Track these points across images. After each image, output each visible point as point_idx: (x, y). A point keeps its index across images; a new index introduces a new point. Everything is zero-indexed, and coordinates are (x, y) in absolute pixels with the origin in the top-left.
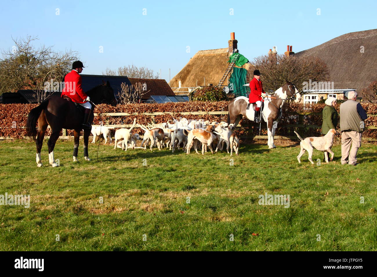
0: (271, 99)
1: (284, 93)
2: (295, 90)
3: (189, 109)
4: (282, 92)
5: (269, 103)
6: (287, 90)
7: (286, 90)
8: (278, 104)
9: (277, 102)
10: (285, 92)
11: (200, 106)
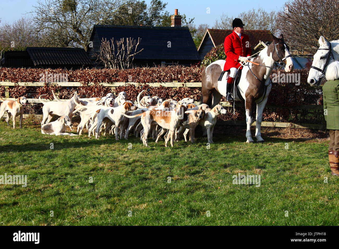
0: (252, 65)
1: (269, 55)
2: (284, 52)
3: (160, 79)
4: (267, 55)
5: (248, 71)
6: (273, 51)
7: (271, 51)
8: (260, 73)
9: (259, 70)
10: (271, 54)
11: (174, 74)
